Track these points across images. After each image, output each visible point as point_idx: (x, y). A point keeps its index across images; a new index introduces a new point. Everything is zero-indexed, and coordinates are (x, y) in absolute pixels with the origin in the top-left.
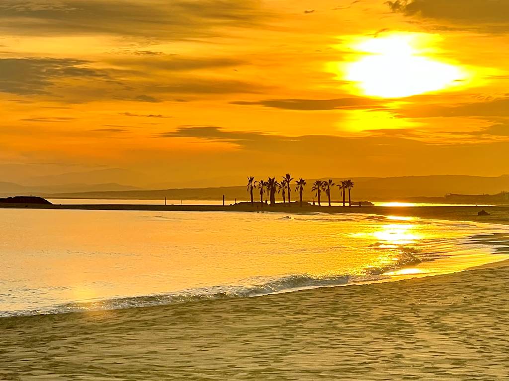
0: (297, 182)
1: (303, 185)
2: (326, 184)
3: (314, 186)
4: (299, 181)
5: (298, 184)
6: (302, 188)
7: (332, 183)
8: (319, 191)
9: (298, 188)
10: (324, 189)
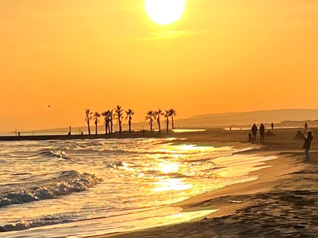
0: (127, 112)
1: (131, 115)
2: (156, 113)
3: (147, 115)
4: (128, 111)
5: (128, 114)
6: (130, 118)
7: (162, 113)
8: (152, 120)
9: (127, 118)
10: (155, 118)
